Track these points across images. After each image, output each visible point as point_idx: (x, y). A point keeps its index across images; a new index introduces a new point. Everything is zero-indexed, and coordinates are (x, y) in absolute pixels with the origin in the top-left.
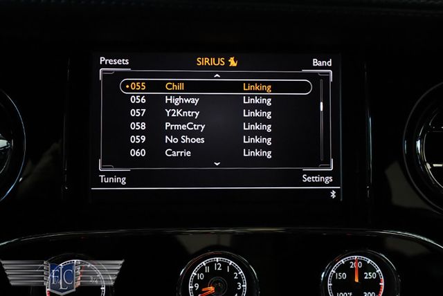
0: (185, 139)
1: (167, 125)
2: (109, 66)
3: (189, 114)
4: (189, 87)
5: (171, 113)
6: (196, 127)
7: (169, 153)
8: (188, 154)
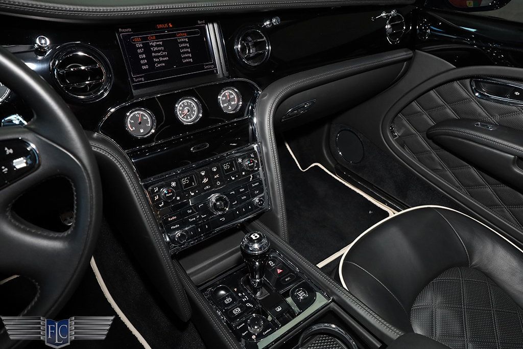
0: (161, 59)
1: (153, 54)
2: (123, 32)
3: (160, 48)
4: (157, 37)
5: (153, 49)
6: (164, 53)
7: (157, 65)
8: (164, 64)
